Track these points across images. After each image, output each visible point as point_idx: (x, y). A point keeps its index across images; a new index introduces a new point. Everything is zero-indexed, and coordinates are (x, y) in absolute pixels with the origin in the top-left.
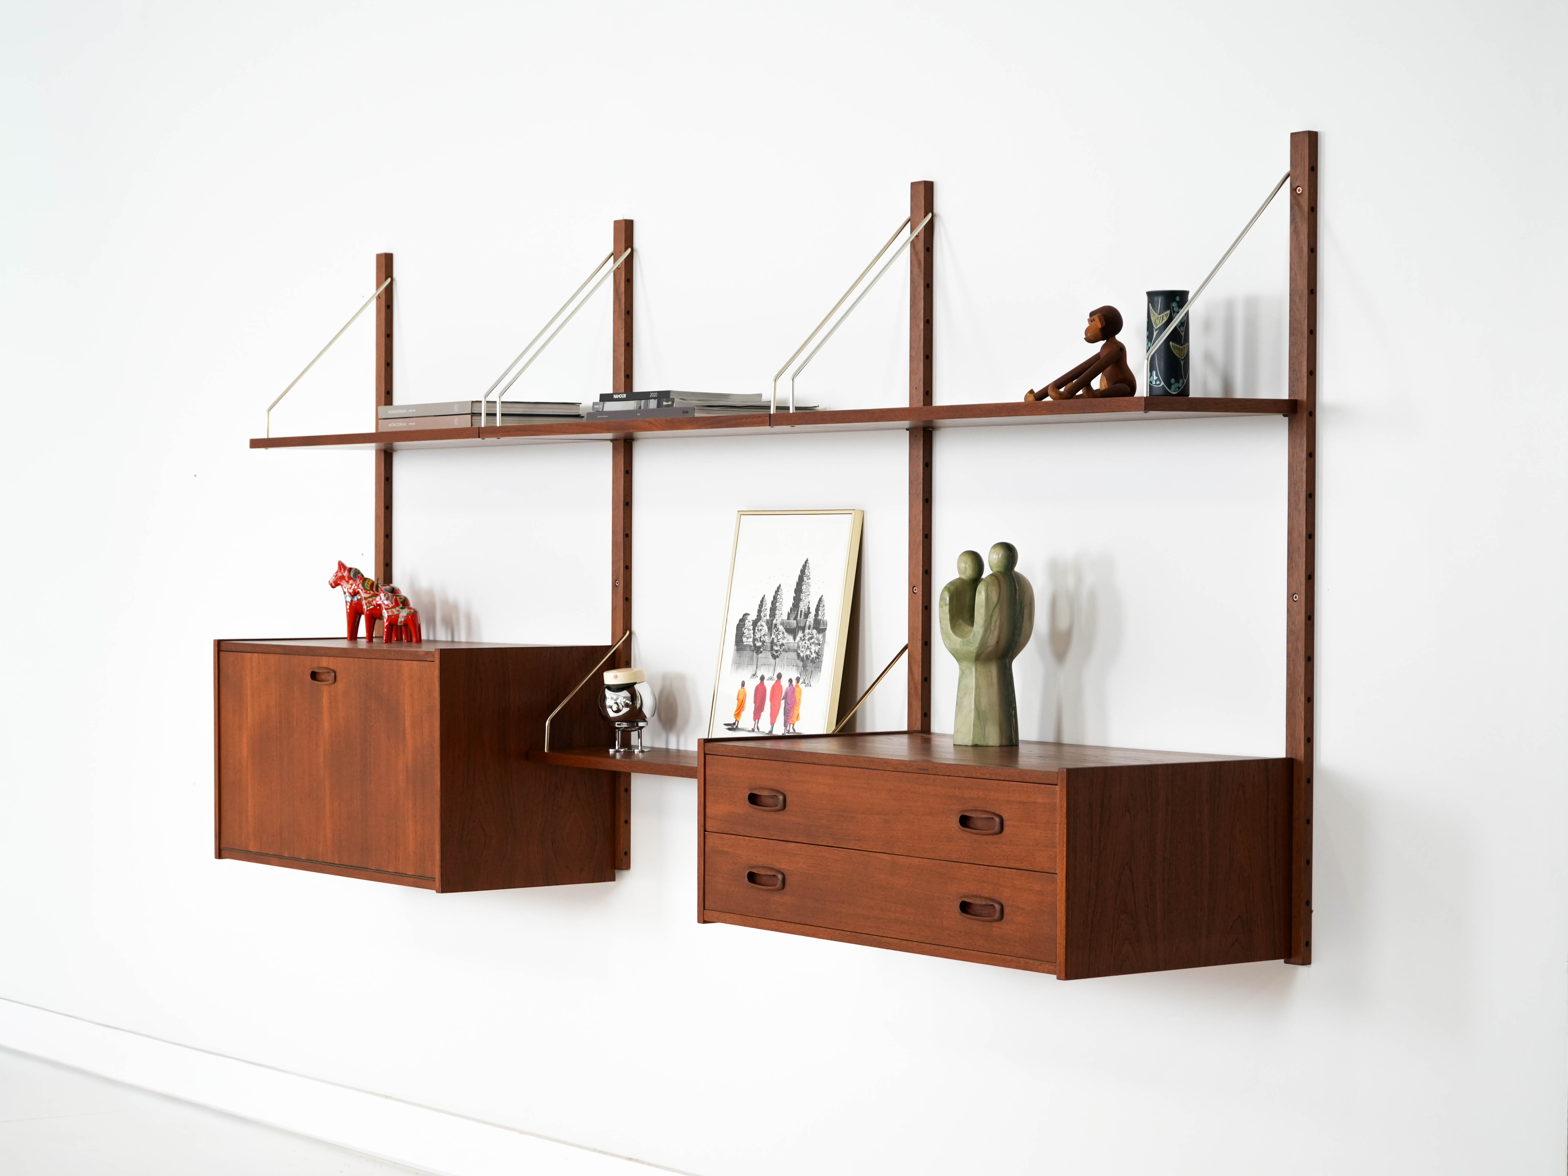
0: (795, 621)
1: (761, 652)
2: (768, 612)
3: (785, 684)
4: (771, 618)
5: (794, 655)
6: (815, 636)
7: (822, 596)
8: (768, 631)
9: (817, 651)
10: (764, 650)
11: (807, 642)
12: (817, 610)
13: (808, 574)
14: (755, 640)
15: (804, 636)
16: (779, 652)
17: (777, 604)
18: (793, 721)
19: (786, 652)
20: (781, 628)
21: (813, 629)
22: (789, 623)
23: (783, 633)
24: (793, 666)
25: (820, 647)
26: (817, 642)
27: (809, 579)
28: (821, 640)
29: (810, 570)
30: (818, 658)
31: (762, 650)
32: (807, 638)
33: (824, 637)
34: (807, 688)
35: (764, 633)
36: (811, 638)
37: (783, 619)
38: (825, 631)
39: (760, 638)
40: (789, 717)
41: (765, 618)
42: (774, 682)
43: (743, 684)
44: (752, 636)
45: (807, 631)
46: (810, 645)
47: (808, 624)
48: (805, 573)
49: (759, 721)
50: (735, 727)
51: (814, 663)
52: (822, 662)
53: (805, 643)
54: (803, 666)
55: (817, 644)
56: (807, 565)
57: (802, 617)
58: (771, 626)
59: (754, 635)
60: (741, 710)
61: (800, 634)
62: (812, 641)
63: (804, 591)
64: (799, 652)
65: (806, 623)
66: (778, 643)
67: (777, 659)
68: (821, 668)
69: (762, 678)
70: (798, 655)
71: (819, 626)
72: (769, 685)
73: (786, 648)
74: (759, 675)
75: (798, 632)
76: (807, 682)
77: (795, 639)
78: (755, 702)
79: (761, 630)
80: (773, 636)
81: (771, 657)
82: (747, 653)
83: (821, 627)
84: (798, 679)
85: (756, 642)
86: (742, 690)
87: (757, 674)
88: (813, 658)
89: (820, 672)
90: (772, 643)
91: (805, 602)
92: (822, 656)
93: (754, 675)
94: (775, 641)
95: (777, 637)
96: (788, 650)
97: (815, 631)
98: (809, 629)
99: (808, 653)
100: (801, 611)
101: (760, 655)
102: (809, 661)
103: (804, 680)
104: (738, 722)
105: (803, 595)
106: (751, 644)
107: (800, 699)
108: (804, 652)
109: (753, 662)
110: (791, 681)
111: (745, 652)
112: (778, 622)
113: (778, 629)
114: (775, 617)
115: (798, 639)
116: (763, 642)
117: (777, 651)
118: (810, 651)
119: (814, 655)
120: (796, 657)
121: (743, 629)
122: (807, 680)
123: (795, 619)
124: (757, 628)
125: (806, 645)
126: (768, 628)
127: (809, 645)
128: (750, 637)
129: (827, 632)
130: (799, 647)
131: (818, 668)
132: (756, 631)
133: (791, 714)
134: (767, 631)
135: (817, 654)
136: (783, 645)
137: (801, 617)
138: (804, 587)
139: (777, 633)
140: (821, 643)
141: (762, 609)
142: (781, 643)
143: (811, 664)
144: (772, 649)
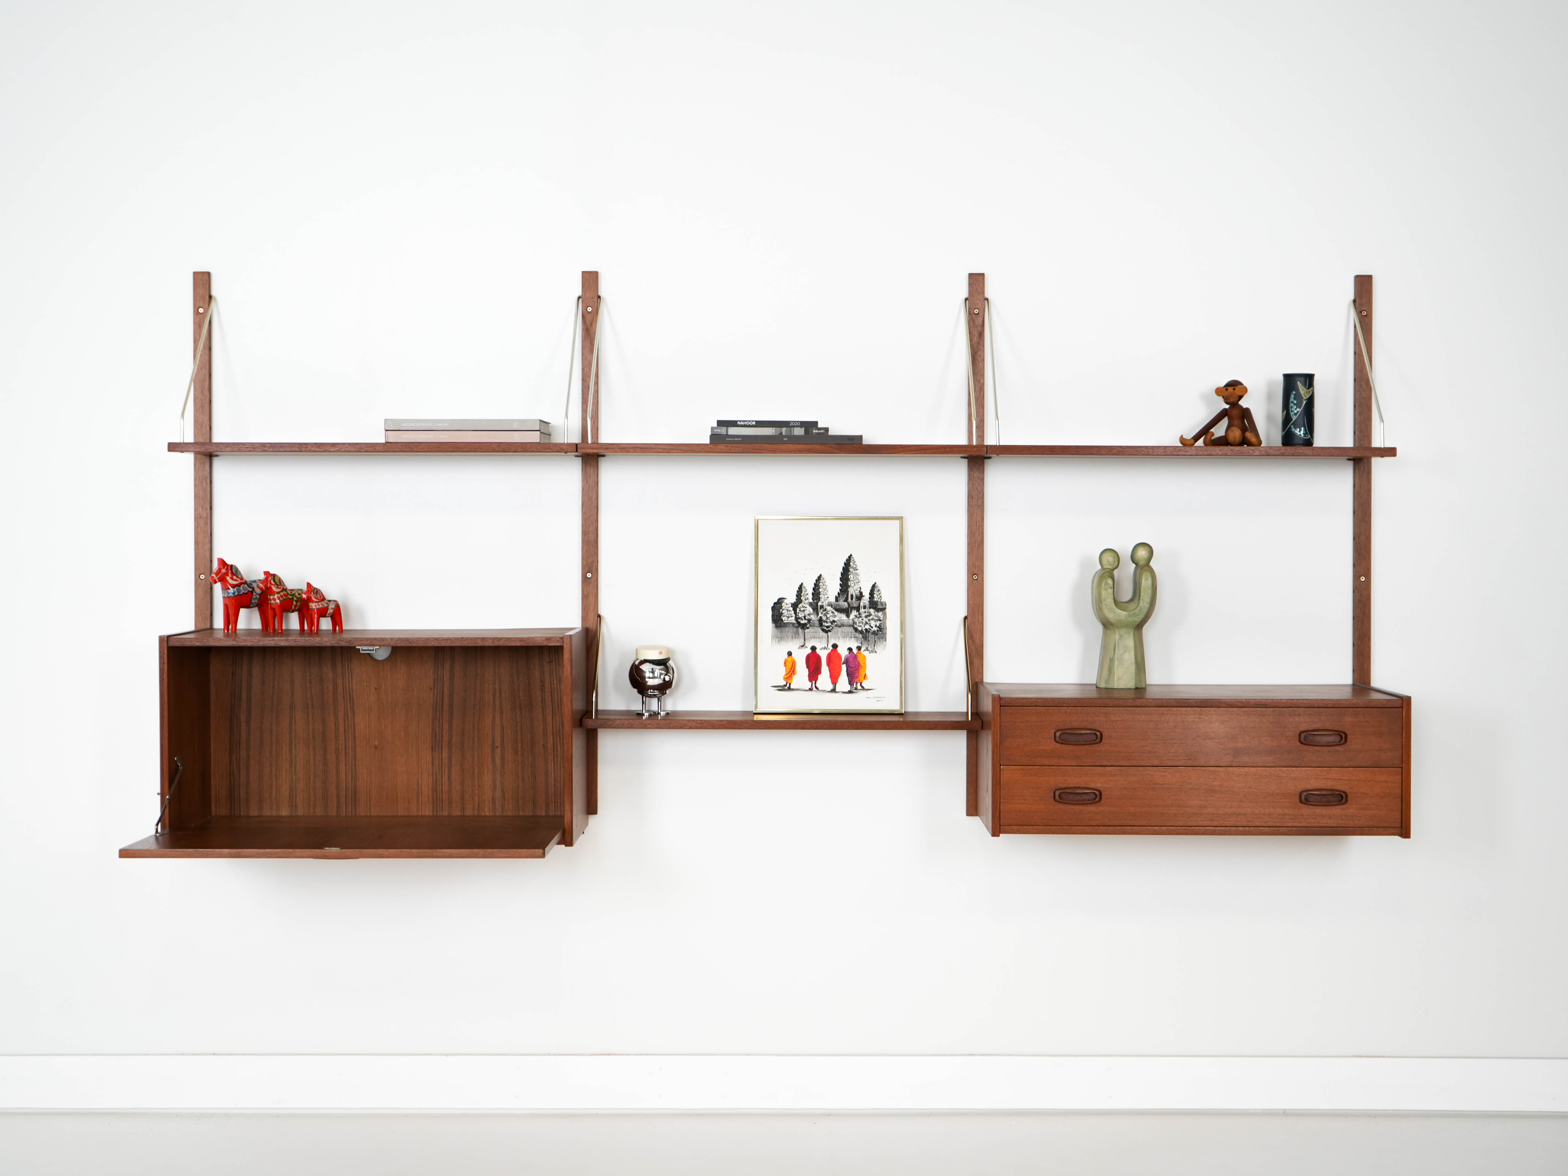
0: (846, 603)
1: (808, 628)
2: (810, 597)
3: (843, 652)
4: (815, 601)
5: (851, 629)
6: (873, 614)
7: (875, 583)
8: (814, 610)
9: (878, 625)
10: (810, 626)
11: (864, 619)
12: (872, 593)
13: (855, 566)
14: (797, 619)
15: (859, 614)
16: (831, 628)
17: (820, 590)
18: (860, 680)
19: (840, 627)
20: (829, 608)
21: (870, 608)
22: (838, 605)
23: (833, 612)
24: (851, 637)
25: (881, 622)
26: (876, 618)
27: (857, 570)
28: (882, 616)
29: (855, 563)
30: (880, 631)
31: (808, 626)
32: (863, 615)
33: (885, 614)
34: (871, 654)
35: (808, 613)
36: (870, 615)
37: (830, 601)
38: (884, 610)
39: (805, 617)
40: (854, 678)
41: (807, 601)
42: (829, 651)
43: (790, 654)
44: (794, 615)
45: (862, 610)
46: (869, 620)
47: (862, 604)
48: (850, 566)
49: (817, 682)
50: (786, 688)
51: (877, 634)
52: (886, 633)
53: (863, 619)
54: (863, 637)
55: (877, 620)
56: (852, 559)
57: (854, 599)
58: (815, 608)
59: (796, 615)
60: (792, 674)
61: (854, 613)
62: (871, 617)
63: (851, 579)
64: (856, 626)
65: (859, 604)
66: (828, 620)
67: (829, 633)
68: (886, 638)
69: (814, 648)
70: (856, 630)
71: (876, 606)
72: (823, 654)
73: (839, 624)
74: (809, 645)
75: (851, 611)
76: (870, 650)
77: (848, 616)
78: (808, 667)
79: (804, 611)
80: (820, 615)
81: (821, 631)
82: (790, 631)
83: (879, 607)
84: (859, 648)
85: (799, 620)
86: (790, 658)
87: (806, 645)
88: (874, 631)
89: (886, 641)
90: (820, 620)
91: (855, 588)
92: (885, 629)
93: (802, 646)
94: (824, 618)
95: (825, 615)
96: (842, 625)
97: (872, 611)
98: (865, 607)
99: (867, 627)
100: (852, 596)
101: (807, 631)
102: (870, 634)
103: (867, 648)
104: (790, 684)
105: (851, 582)
106: (794, 622)
107: (865, 663)
108: (863, 626)
109: (799, 635)
110: (850, 649)
111: (787, 629)
112: (824, 604)
113: (826, 610)
114: (819, 600)
115: (852, 616)
116: (809, 620)
117: (828, 627)
118: (870, 626)
119: (875, 629)
120: (853, 631)
121: (781, 610)
122: (871, 647)
123: (846, 600)
124: (798, 609)
125: (864, 621)
126: (813, 609)
127: (867, 621)
128: (791, 617)
129: (887, 610)
130: (854, 623)
131: (883, 638)
132: (798, 611)
133: (856, 675)
134: (812, 611)
135: (878, 627)
136: (834, 621)
137: (852, 599)
138: (851, 577)
139: (825, 612)
140: (882, 619)
141: (802, 594)
142: (831, 620)
143: (873, 636)
144: (821, 625)
